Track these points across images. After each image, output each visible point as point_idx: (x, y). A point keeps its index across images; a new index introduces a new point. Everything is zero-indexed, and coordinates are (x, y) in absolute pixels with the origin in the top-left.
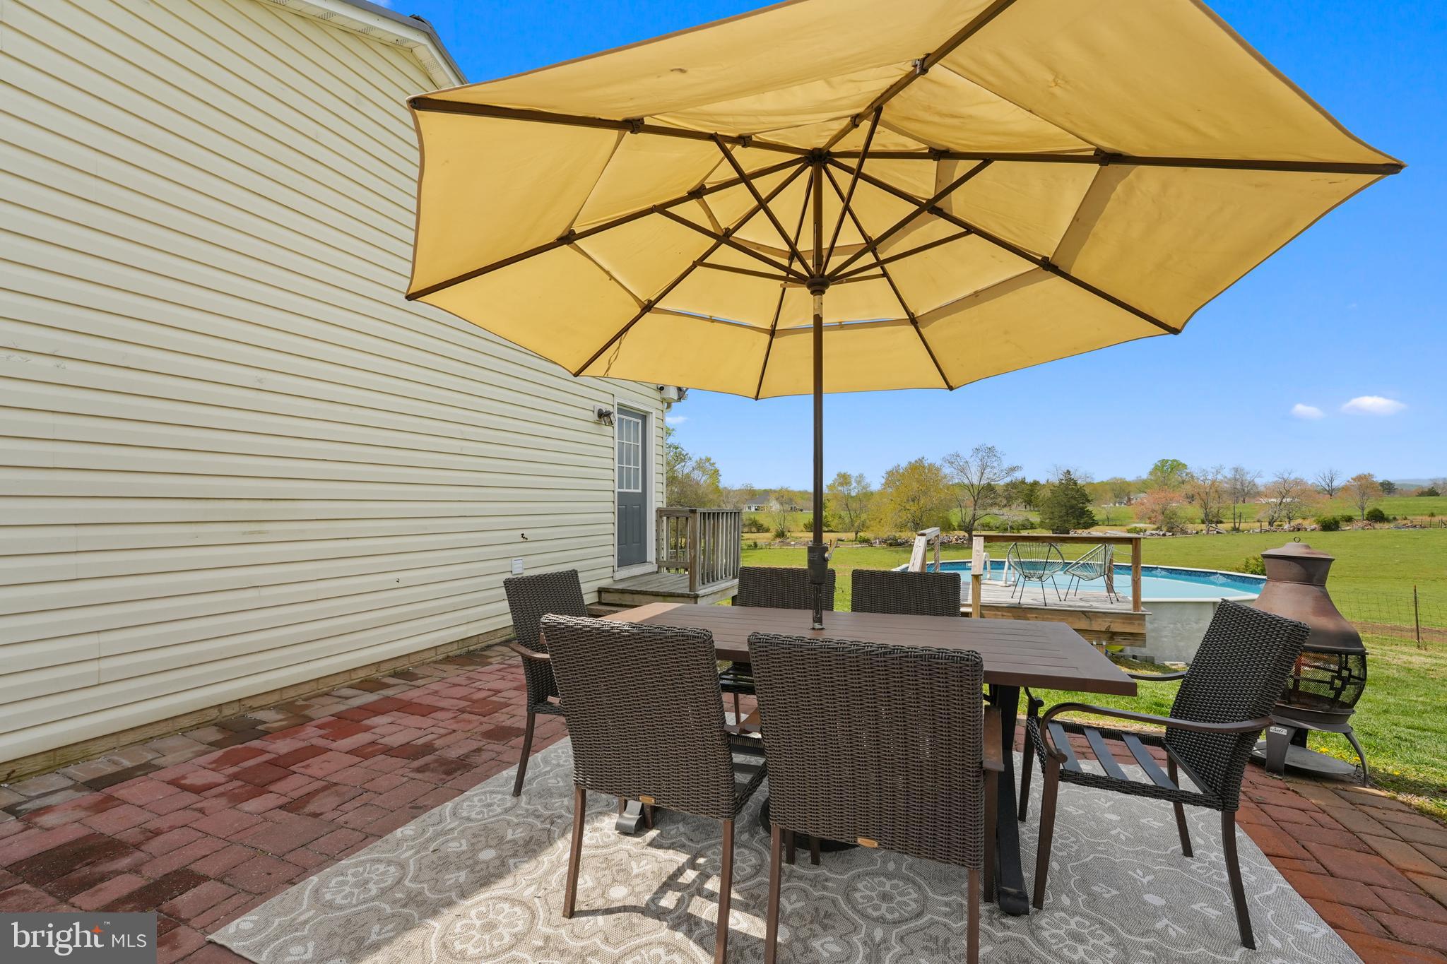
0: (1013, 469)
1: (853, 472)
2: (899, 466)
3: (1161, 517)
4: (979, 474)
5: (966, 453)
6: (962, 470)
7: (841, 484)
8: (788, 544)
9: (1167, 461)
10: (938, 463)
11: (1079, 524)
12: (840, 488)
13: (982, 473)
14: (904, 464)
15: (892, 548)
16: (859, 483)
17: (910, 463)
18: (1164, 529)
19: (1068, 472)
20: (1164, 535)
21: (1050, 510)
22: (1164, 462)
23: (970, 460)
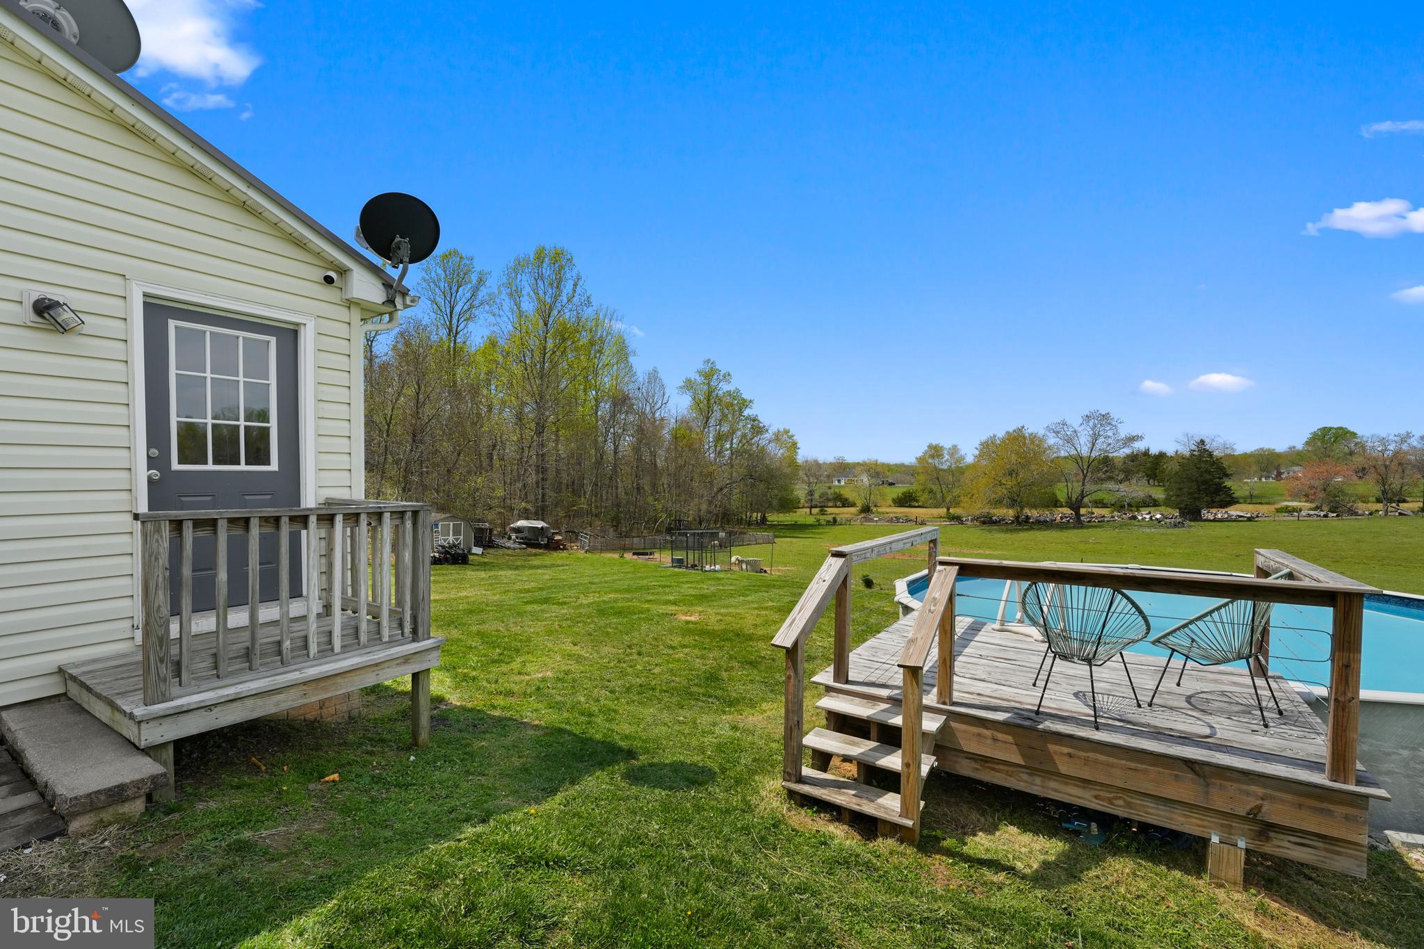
0: (1133, 439)
1: (947, 444)
2: (995, 436)
3: (1322, 495)
4: (1090, 445)
5: (1075, 421)
6: (1069, 440)
7: (932, 457)
8: (871, 521)
9: (1330, 429)
10: (1041, 432)
11: (1213, 502)
12: (930, 461)
13: (1093, 445)
14: (1001, 434)
15: (985, 527)
16: (952, 455)
17: (1008, 433)
18: (1326, 508)
19: (1202, 442)
20: (1326, 516)
21: (1177, 486)
22: (1326, 431)
23: (1080, 429)
